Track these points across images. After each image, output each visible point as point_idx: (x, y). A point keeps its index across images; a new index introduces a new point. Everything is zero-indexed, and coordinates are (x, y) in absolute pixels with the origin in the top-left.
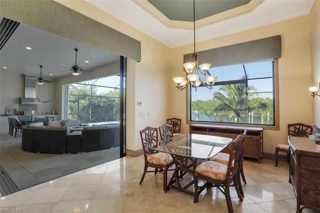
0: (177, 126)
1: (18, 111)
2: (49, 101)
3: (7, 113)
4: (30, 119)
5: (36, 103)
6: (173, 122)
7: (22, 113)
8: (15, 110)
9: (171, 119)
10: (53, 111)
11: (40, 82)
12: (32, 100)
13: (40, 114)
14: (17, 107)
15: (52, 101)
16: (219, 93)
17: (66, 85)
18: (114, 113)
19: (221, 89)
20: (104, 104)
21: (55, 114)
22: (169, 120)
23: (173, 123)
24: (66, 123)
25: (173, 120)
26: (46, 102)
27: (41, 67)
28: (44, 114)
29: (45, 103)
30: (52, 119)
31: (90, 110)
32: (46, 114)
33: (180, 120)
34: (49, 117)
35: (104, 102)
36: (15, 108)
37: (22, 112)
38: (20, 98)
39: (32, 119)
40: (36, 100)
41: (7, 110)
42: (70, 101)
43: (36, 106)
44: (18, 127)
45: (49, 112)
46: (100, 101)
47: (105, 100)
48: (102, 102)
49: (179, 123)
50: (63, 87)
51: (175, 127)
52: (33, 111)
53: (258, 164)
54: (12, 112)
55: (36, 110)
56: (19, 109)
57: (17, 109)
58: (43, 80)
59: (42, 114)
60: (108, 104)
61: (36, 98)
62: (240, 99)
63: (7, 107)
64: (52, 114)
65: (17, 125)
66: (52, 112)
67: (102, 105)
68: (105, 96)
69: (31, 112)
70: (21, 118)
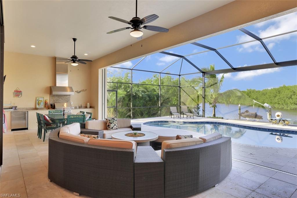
1: (49, 103)
2: (83, 90)
3: (37, 107)
4: (62, 114)
5: (68, 93)
7: (53, 107)
8: (45, 102)
11: (74, 62)
12: (63, 89)
13: (73, 108)
14: (47, 98)
15: (86, 90)
17: (103, 68)
18: (160, 106)
20: (143, 94)
21: (91, 107)
24: (111, 123)
26: (80, 92)
27: (75, 40)
28: (78, 107)
29: (78, 93)
30: (89, 115)
31: (131, 103)
32: (79, 108)
34: (85, 113)
36: (45, 100)
37: (53, 105)
38: (50, 87)
39: (64, 115)
40: (69, 89)
41: (37, 102)
43: (68, 96)
44: (48, 127)
45: (83, 105)
46: (138, 91)
47: (144, 89)
48: (141, 92)
50: (100, 71)
52: (65, 104)
54: (42, 105)
55: (69, 102)
56: (50, 101)
57: (48, 101)
58: (77, 60)
59: (76, 108)
60: (147, 94)
61: (69, 87)
63: (37, 99)
64: (86, 107)
65: (46, 124)
66: (87, 104)
67: (140, 95)
69: (63, 105)
70: (51, 113)
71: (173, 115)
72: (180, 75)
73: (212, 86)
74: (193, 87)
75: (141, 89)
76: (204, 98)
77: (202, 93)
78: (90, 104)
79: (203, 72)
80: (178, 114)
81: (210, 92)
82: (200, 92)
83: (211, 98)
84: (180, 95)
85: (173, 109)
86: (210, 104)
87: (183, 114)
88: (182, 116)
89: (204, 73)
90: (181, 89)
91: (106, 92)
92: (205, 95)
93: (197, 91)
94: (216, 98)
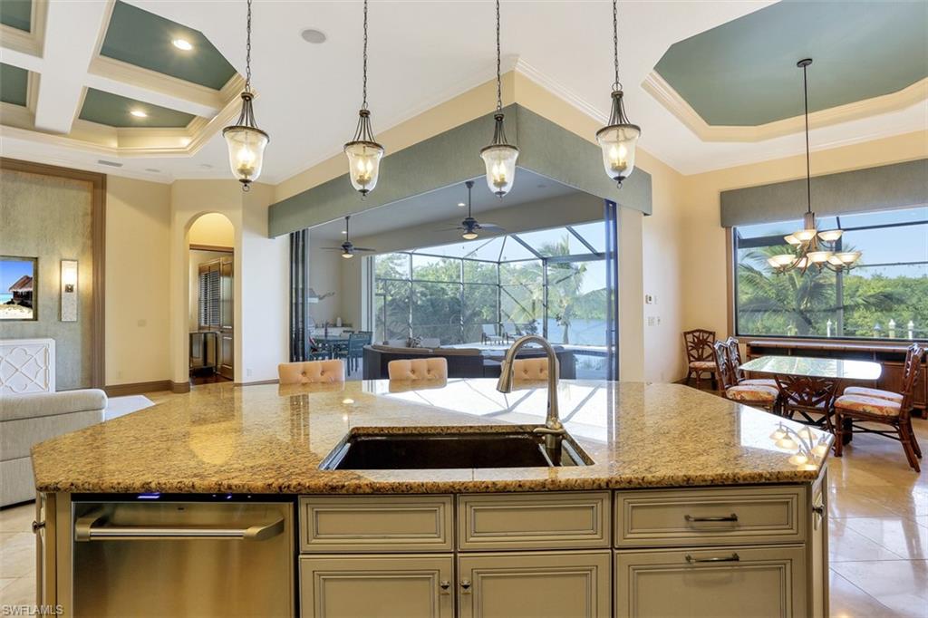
0: (706, 347)
2: (329, 295)
6: (698, 338)
9: (692, 332)
10: (339, 319)
11: (347, 253)
15: (334, 294)
16: (747, 268)
17: (371, 255)
19: (747, 256)
21: (343, 325)
22: (689, 333)
23: (696, 340)
25: (697, 334)
29: (321, 298)
31: (411, 316)
32: (324, 326)
33: (712, 334)
35: (423, 294)
42: (377, 295)
45: (330, 322)
49: (710, 339)
50: (364, 260)
51: (703, 348)
53: (923, 420)
62: (811, 281)
64: (336, 325)
66: (336, 320)
67: (419, 302)
68: (420, 278)
71: (490, 340)
72: (499, 263)
73: (561, 283)
74: (525, 286)
75: (419, 289)
76: (546, 306)
77: (541, 298)
78: (342, 320)
79: (543, 259)
80: (498, 337)
81: (557, 293)
82: (538, 295)
83: (560, 307)
84: (500, 303)
85: (489, 329)
86: (558, 318)
87: (508, 337)
88: (505, 342)
89: (545, 260)
90: (502, 290)
91: (374, 297)
92: (547, 302)
93: (532, 293)
94: (568, 306)
